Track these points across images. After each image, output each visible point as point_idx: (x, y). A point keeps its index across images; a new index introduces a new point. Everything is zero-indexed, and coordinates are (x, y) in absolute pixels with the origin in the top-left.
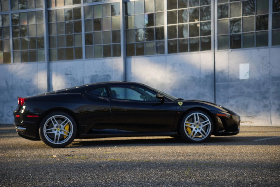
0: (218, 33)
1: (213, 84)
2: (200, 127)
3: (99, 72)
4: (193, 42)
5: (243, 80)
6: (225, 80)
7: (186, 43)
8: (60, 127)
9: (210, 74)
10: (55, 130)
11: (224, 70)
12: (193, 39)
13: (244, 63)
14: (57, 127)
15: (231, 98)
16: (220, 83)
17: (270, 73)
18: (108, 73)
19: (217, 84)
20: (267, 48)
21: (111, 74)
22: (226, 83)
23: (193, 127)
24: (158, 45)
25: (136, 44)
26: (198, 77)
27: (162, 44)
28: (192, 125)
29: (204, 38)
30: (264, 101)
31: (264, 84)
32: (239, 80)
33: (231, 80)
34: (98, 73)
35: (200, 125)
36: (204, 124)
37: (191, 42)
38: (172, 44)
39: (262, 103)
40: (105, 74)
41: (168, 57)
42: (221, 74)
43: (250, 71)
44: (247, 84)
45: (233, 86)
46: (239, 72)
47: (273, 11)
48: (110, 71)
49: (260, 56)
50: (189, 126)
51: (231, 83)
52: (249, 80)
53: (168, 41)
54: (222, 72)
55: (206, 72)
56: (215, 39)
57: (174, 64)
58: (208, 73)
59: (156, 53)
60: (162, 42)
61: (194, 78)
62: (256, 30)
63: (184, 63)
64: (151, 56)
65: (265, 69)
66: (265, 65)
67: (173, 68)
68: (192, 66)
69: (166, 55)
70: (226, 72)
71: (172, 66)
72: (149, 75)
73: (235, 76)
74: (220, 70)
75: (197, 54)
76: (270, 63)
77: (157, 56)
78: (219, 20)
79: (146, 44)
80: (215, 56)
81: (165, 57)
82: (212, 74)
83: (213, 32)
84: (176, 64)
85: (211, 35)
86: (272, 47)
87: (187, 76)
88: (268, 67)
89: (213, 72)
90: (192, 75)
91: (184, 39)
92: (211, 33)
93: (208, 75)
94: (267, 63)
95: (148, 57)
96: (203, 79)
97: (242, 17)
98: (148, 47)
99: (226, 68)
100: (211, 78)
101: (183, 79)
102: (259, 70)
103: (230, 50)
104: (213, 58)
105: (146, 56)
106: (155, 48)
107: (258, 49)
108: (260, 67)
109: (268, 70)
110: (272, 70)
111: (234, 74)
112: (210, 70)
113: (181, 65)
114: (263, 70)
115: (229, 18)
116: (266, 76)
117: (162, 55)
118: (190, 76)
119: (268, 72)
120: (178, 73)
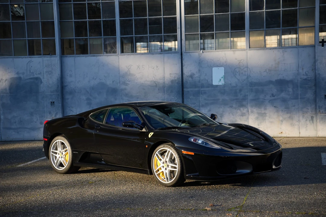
0: (185, 32)
1: (181, 90)
3: (23, 73)
4: (154, 40)
5: (217, 86)
6: (195, 85)
7: (145, 41)
9: (176, 78)
11: (194, 74)
12: (154, 36)
13: (217, 66)
15: (203, 106)
16: (189, 89)
17: (247, 78)
18: (36, 76)
19: (185, 90)
20: (244, 50)
21: (41, 77)
22: (197, 89)
24: (107, 43)
25: (76, 39)
26: (161, 81)
27: (112, 41)
29: (168, 36)
30: (242, 109)
31: (240, 90)
32: (212, 86)
33: (202, 86)
34: (22, 76)
37: (152, 41)
38: (126, 42)
39: (239, 111)
40: (32, 77)
41: (120, 57)
42: (190, 79)
44: (221, 90)
45: (205, 93)
46: (212, 77)
47: (250, 10)
48: (40, 74)
49: (236, 59)
51: (202, 89)
52: (224, 86)
53: (121, 38)
54: (191, 76)
55: (171, 76)
56: (182, 38)
57: (130, 66)
58: (175, 77)
59: (105, 53)
60: (113, 38)
61: (156, 84)
62: (231, 30)
63: (143, 65)
64: (98, 56)
65: (242, 73)
66: (242, 69)
67: (128, 71)
68: (154, 68)
69: (119, 55)
70: (197, 77)
71: (127, 68)
72: (96, 79)
73: (208, 81)
74: (190, 74)
75: (160, 55)
76: (247, 67)
77: (106, 55)
78: (187, 16)
79: (89, 40)
80: (183, 58)
81: (117, 57)
82: (179, 78)
83: (180, 29)
84: (132, 65)
85: (177, 33)
86: (250, 50)
87: (147, 80)
88: (245, 71)
89: (180, 76)
90: (154, 79)
91: (143, 36)
92: (178, 30)
93: (173, 79)
94: (244, 67)
95: (94, 56)
96: (167, 84)
97: (214, 14)
98: (93, 45)
99: (197, 72)
100: (177, 83)
101: (143, 84)
102: (236, 74)
103: (200, 52)
104: (180, 60)
105: (90, 55)
106: (103, 45)
107: (233, 51)
108: (236, 71)
109: (246, 75)
110: (250, 75)
111: (207, 79)
112: (176, 74)
113: (139, 67)
114: (239, 75)
115: (199, 15)
116: (243, 81)
117: (113, 55)
118: (152, 81)
119: (245, 77)
120: (135, 76)
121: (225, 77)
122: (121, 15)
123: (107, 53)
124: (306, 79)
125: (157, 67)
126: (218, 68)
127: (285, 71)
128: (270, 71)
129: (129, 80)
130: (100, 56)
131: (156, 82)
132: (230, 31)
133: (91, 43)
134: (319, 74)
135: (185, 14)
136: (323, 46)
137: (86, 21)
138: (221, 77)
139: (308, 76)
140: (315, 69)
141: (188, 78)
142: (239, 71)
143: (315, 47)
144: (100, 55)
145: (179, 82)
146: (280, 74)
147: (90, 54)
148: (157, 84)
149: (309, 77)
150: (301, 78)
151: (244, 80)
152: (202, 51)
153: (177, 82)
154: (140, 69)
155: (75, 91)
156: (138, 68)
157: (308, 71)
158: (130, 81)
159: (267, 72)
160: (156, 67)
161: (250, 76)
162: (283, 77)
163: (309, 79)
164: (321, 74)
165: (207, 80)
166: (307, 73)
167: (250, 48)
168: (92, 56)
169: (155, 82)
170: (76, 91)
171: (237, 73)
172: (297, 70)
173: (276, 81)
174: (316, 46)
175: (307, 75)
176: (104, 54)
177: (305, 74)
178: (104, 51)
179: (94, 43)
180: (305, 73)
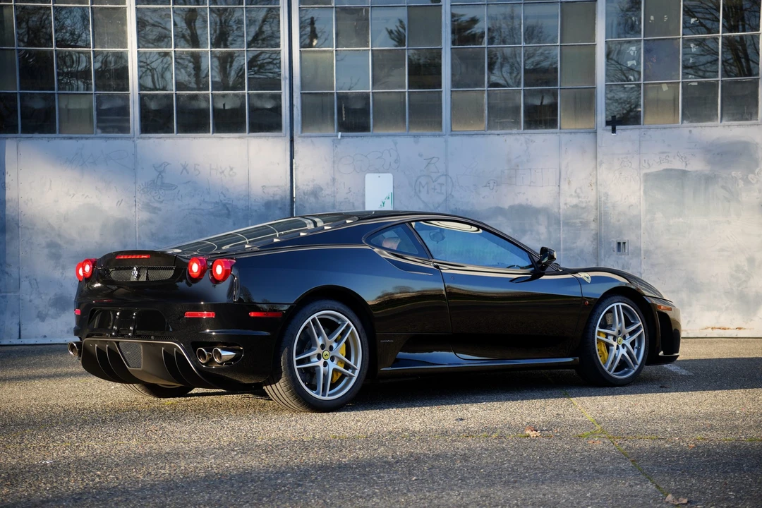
0: (302, 87)
2: (624, 342)
4: (224, 105)
7: (203, 105)
8: (331, 348)
9: (277, 198)
10: (319, 357)
11: (322, 189)
12: (224, 96)
13: (377, 171)
14: (323, 347)
17: (446, 200)
20: (439, 135)
23: (610, 340)
24: (104, 107)
25: (22, 95)
26: (241, 204)
27: (119, 103)
28: (609, 337)
29: (259, 96)
35: (624, 338)
36: (631, 334)
37: (220, 106)
38: (153, 106)
41: (140, 142)
42: (312, 199)
43: (394, 195)
46: (364, 195)
47: (453, 43)
49: (420, 155)
50: (603, 338)
53: (142, 97)
54: (315, 193)
55: (265, 191)
56: (295, 102)
57: (163, 166)
58: (274, 194)
59: (99, 131)
60: (119, 96)
61: (227, 209)
62: (409, 88)
63: (195, 165)
64: (82, 138)
65: (435, 189)
66: (434, 179)
67: (158, 177)
68: (223, 172)
69: (135, 139)
70: (328, 195)
71: (156, 170)
72: (74, 195)
73: (353, 206)
74: (310, 187)
75: (238, 140)
76: (446, 175)
77: (101, 138)
78: (305, 51)
79: (58, 98)
80: (295, 149)
81: (130, 143)
82: (286, 197)
83: (288, 81)
84: (169, 164)
85: (280, 90)
86: (452, 135)
87: (206, 200)
88: (441, 185)
89: (288, 192)
90: (222, 198)
91: (196, 95)
92: (283, 83)
93: (271, 199)
94: (439, 174)
95: (71, 138)
96: (256, 211)
97: (370, 48)
98: (69, 110)
99: (328, 184)
100: (280, 208)
101: (195, 209)
102: (420, 191)
103: (337, 136)
104: (288, 153)
105: (61, 135)
106: (95, 113)
107: (414, 136)
108: (420, 183)
109: (442, 194)
110: (453, 194)
111: (351, 201)
112: (278, 186)
113: (187, 168)
114: (428, 193)
115: (334, 48)
116: (437, 208)
117: (121, 138)
118: (217, 203)
119: (440, 199)
120: (176, 191)
121: (394, 197)
122: (142, 40)
123: (104, 130)
124: (576, 206)
125: (231, 169)
126: (380, 175)
127: (530, 186)
128: (497, 185)
129: (160, 200)
130: (87, 138)
131: (228, 206)
132: (406, 90)
133: (63, 106)
134: (607, 195)
135: (301, 47)
136: (614, 131)
137: (52, 51)
138: (386, 195)
139: (580, 199)
140: (597, 183)
141: (306, 197)
142: (427, 183)
143: (595, 132)
144: (88, 136)
145: (285, 205)
146: (519, 193)
147: (60, 133)
148: (230, 209)
149: (583, 200)
150: (566, 204)
151: (439, 206)
152: (340, 134)
153: (279, 206)
154: (188, 173)
155: (17, 224)
156: (184, 171)
157: (581, 188)
158: (162, 202)
159: (491, 188)
160: (229, 169)
161: (453, 196)
162: (527, 199)
163: (584, 205)
164: (609, 193)
165: (353, 203)
166: (578, 191)
167: (452, 131)
168: (64, 138)
169: (224, 205)
170: (20, 225)
171: (423, 187)
172: (558, 184)
173: (511, 207)
174: (599, 131)
175: (579, 197)
176: (96, 133)
177: (574, 194)
178: (98, 127)
179: (71, 106)
180: (576, 192)
